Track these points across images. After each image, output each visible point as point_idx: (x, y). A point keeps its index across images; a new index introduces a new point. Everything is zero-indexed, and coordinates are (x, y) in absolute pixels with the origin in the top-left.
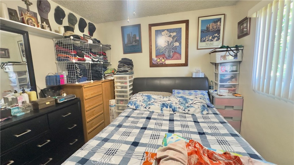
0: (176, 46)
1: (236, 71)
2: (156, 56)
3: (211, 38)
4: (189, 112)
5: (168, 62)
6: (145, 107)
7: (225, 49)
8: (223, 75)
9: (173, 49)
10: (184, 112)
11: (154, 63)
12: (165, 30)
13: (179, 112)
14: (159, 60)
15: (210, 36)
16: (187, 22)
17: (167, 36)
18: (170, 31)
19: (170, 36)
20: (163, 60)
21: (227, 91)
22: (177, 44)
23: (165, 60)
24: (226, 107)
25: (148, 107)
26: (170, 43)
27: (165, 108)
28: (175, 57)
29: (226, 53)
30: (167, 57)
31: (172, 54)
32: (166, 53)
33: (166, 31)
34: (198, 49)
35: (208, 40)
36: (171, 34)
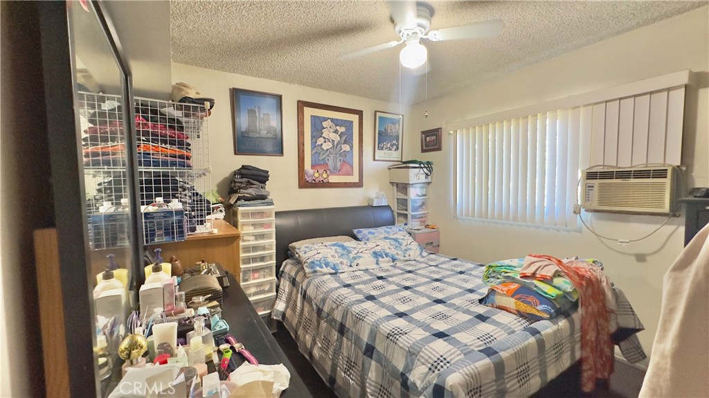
0: (345, 151)
1: (425, 195)
2: (313, 167)
3: (389, 145)
4: (412, 258)
5: (333, 179)
6: (349, 264)
7: (417, 165)
8: (414, 201)
9: (340, 155)
10: (406, 259)
11: (307, 180)
12: (329, 118)
13: (400, 260)
14: (317, 175)
15: (388, 143)
16: (360, 113)
17: (331, 130)
18: (337, 122)
19: (336, 131)
20: (325, 176)
21: (418, 223)
22: (346, 148)
23: (328, 176)
24: (427, 244)
25: (354, 264)
26: (335, 144)
27: (380, 259)
28: (344, 170)
29: (420, 171)
30: (331, 169)
31: (338, 164)
32: (330, 161)
33: (329, 120)
34: (374, 160)
35: (386, 148)
36: (338, 128)
